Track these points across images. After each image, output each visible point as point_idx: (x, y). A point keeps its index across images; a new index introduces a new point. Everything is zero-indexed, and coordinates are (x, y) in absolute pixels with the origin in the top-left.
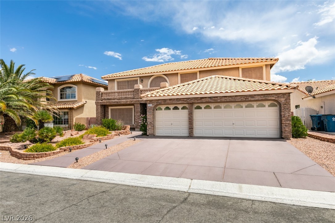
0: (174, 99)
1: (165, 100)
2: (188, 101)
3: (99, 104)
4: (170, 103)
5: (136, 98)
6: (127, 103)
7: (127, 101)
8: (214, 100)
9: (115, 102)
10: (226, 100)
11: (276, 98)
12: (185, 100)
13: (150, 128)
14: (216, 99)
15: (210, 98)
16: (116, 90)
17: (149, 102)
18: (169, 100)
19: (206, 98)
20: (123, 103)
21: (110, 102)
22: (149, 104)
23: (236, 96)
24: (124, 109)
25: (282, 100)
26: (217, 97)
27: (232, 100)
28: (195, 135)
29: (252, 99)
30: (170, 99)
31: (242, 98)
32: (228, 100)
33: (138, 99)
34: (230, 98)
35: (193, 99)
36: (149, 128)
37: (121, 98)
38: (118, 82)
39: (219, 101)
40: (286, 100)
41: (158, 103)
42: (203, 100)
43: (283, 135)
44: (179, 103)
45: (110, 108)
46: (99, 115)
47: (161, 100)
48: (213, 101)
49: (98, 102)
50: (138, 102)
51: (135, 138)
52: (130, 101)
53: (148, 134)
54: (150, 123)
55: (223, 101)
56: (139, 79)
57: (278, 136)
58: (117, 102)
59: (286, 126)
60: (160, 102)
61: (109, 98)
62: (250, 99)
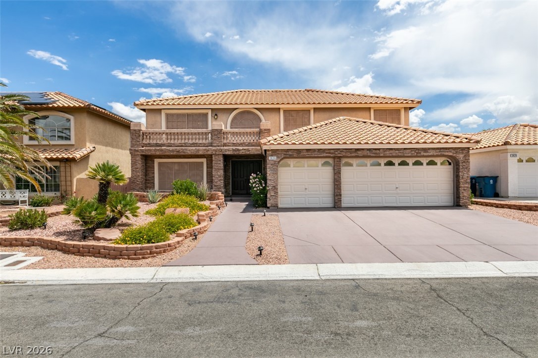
0: (314, 150)
1: (299, 151)
2: (336, 153)
3: (139, 153)
4: (307, 156)
5: (215, 145)
6: (197, 153)
7: (198, 150)
8: (374, 153)
9: (173, 151)
10: (391, 153)
11: (453, 153)
12: (332, 151)
13: (273, 196)
14: (378, 151)
15: (369, 150)
16: (164, 128)
17: (270, 153)
18: (305, 151)
19: (363, 149)
20: (190, 153)
21: (162, 150)
22: (272, 156)
23: (405, 149)
24: (187, 163)
25: (461, 157)
26: (379, 149)
27: (400, 154)
28: (343, 205)
29: (425, 154)
30: (308, 150)
31: (413, 152)
32: (394, 155)
33: (218, 146)
34: (397, 152)
35: (345, 151)
36: (271, 196)
37: (185, 143)
38: (167, 115)
39: (382, 155)
40: (465, 156)
41: (287, 155)
42: (359, 152)
43: (461, 201)
44: (322, 155)
45: (157, 161)
46: (138, 174)
47: (292, 151)
48: (374, 155)
49: (137, 149)
50: (220, 153)
51: (266, 213)
52: (205, 150)
53: (268, 205)
54: (273, 188)
55: (388, 155)
56: (210, 112)
57: (452, 204)
58: (179, 152)
59: (464, 190)
60: (290, 153)
61: (161, 143)
62: (422, 153)
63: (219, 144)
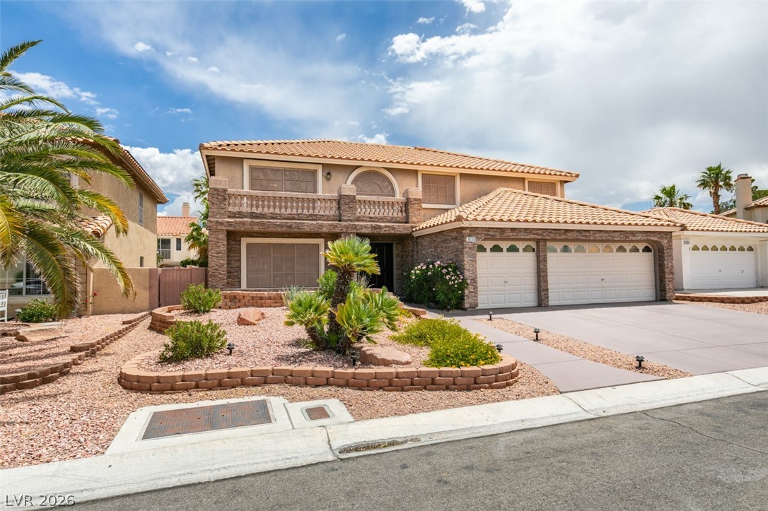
0: (519, 230)
1: (502, 230)
2: (545, 234)
3: (223, 228)
4: (512, 237)
5: (346, 218)
6: (320, 230)
7: (322, 225)
8: (584, 236)
9: (281, 226)
10: (600, 237)
11: (658, 238)
12: (540, 232)
13: (473, 292)
14: (588, 234)
15: (579, 231)
17: (468, 231)
18: (509, 231)
19: (572, 230)
20: (308, 230)
21: (263, 224)
22: (470, 236)
23: (614, 231)
24: (293, 245)
25: (665, 242)
26: (589, 231)
27: (610, 238)
28: (551, 303)
29: (634, 238)
30: (513, 230)
31: (622, 236)
32: (604, 238)
33: (350, 221)
34: (607, 235)
35: (553, 232)
36: (470, 292)
37: (298, 215)
39: (592, 238)
40: (668, 242)
41: (488, 235)
42: (569, 234)
43: (667, 295)
44: (529, 237)
45: (245, 241)
46: (222, 262)
47: (494, 230)
48: (584, 238)
49: (220, 220)
50: (354, 231)
52: (331, 225)
53: (467, 306)
54: (473, 281)
55: (598, 238)
56: (320, 169)
57: (653, 298)
58: (290, 227)
59: (669, 281)
60: (492, 233)
61: (258, 212)
62: (631, 238)
63: (352, 218)
